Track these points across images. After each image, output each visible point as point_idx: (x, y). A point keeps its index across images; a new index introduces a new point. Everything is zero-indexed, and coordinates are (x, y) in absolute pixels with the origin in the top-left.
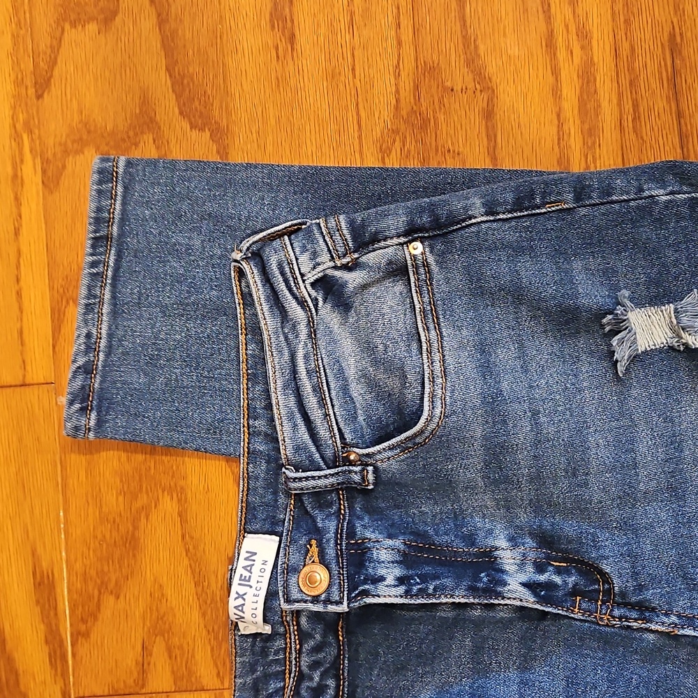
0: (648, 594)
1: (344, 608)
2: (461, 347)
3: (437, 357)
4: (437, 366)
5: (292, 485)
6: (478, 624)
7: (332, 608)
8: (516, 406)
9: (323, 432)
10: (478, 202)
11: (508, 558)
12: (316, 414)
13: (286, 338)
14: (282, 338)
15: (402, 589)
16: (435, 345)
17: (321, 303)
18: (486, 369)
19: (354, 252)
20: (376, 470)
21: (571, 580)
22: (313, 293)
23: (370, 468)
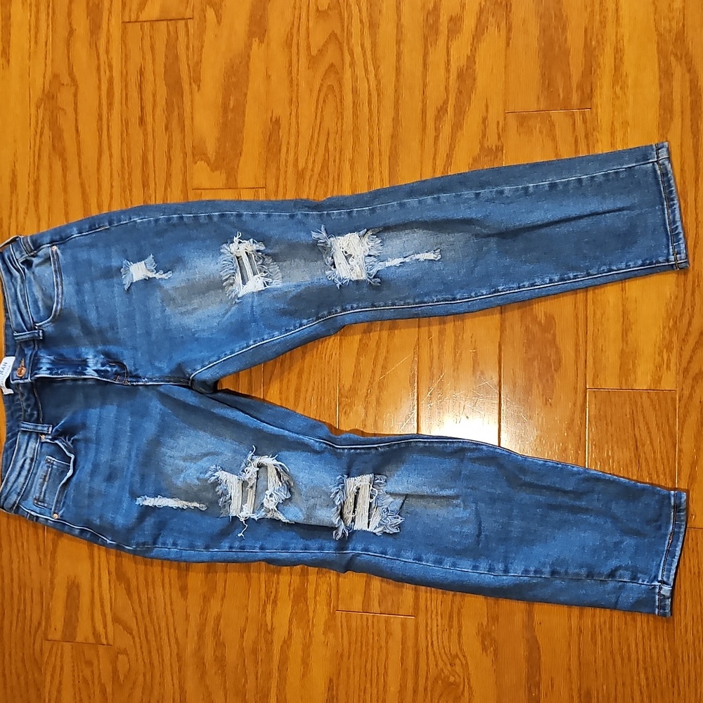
0: (138, 372)
1: (29, 380)
2: (70, 284)
3: (60, 287)
4: (60, 291)
5: (16, 338)
6: (83, 387)
7: (26, 381)
8: (90, 305)
9: (26, 318)
10: (75, 229)
11: (91, 362)
12: (24, 311)
13: (13, 284)
14: (11, 284)
15: (49, 372)
16: (59, 283)
17: (26, 270)
18: (79, 292)
19: (35, 250)
20: (43, 332)
21: (115, 369)
22: (23, 266)
23: (41, 331)
